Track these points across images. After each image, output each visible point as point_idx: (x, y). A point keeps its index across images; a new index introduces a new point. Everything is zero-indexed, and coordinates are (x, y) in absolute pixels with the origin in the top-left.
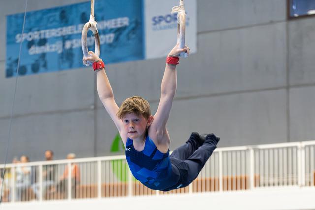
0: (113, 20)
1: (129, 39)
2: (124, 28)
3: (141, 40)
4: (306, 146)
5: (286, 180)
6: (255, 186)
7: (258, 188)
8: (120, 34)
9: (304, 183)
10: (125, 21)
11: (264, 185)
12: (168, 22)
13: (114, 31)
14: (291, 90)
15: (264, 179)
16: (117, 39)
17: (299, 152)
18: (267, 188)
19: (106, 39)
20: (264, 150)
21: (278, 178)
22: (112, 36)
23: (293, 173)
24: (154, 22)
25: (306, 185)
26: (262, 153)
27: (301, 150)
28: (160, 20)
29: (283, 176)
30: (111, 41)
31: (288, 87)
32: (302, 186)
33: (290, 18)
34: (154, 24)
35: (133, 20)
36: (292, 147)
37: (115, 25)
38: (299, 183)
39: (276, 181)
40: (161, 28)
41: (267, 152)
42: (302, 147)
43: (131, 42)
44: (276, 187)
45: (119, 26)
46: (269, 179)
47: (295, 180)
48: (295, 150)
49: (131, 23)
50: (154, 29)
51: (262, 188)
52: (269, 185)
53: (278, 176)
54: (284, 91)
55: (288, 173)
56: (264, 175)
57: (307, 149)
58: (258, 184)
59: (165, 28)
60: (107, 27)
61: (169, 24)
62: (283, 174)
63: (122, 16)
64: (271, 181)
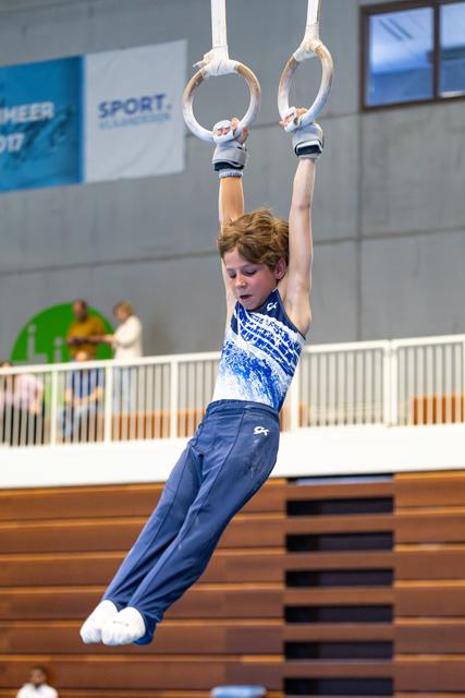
0: (23, 109)
1: (52, 143)
2: (43, 123)
3: (76, 146)
4: (399, 348)
5: (359, 415)
6: (301, 425)
7: (305, 429)
8: (36, 134)
9: (394, 420)
10: (46, 110)
11: (318, 424)
12: (130, 112)
13: (22, 128)
14: (366, 244)
15: (318, 413)
16: (28, 144)
17: (386, 360)
18: (323, 428)
19: (7, 143)
20: (319, 355)
21: (346, 411)
22: (20, 137)
23: (373, 401)
24: (102, 113)
25: (398, 423)
26: (314, 360)
27: (390, 356)
28: (114, 110)
29: (355, 405)
30: (18, 147)
31: (359, 239)
32: (391, 425)
33: (365, 109)
34: (104, 116)
35: (62, 107)
36: (373, 351)
37: (27, 115)
38: (386, 419)
39: (341, 416)
40: (116, 124)
41: (323, 359)
42: (392, 351)
43: (55, 149)
44: (341, 427)
45: (33, 118)
46: (327, 412)
47: (378, 415)
48: (378, 355)
49: (57, 114)
50: (102, 126)
51: (314, 428)
52: (327, 423)
53: (346, 407)
54: (349, 247)
55: (364, 401)
56: (318, 405)
57: (402, 353)
58: (305, 422)
59: (124, 123)
60: (9, 121)
61: (133, 116)
62: (355, 402)
63: (41, 100)
64: (332, 417)
